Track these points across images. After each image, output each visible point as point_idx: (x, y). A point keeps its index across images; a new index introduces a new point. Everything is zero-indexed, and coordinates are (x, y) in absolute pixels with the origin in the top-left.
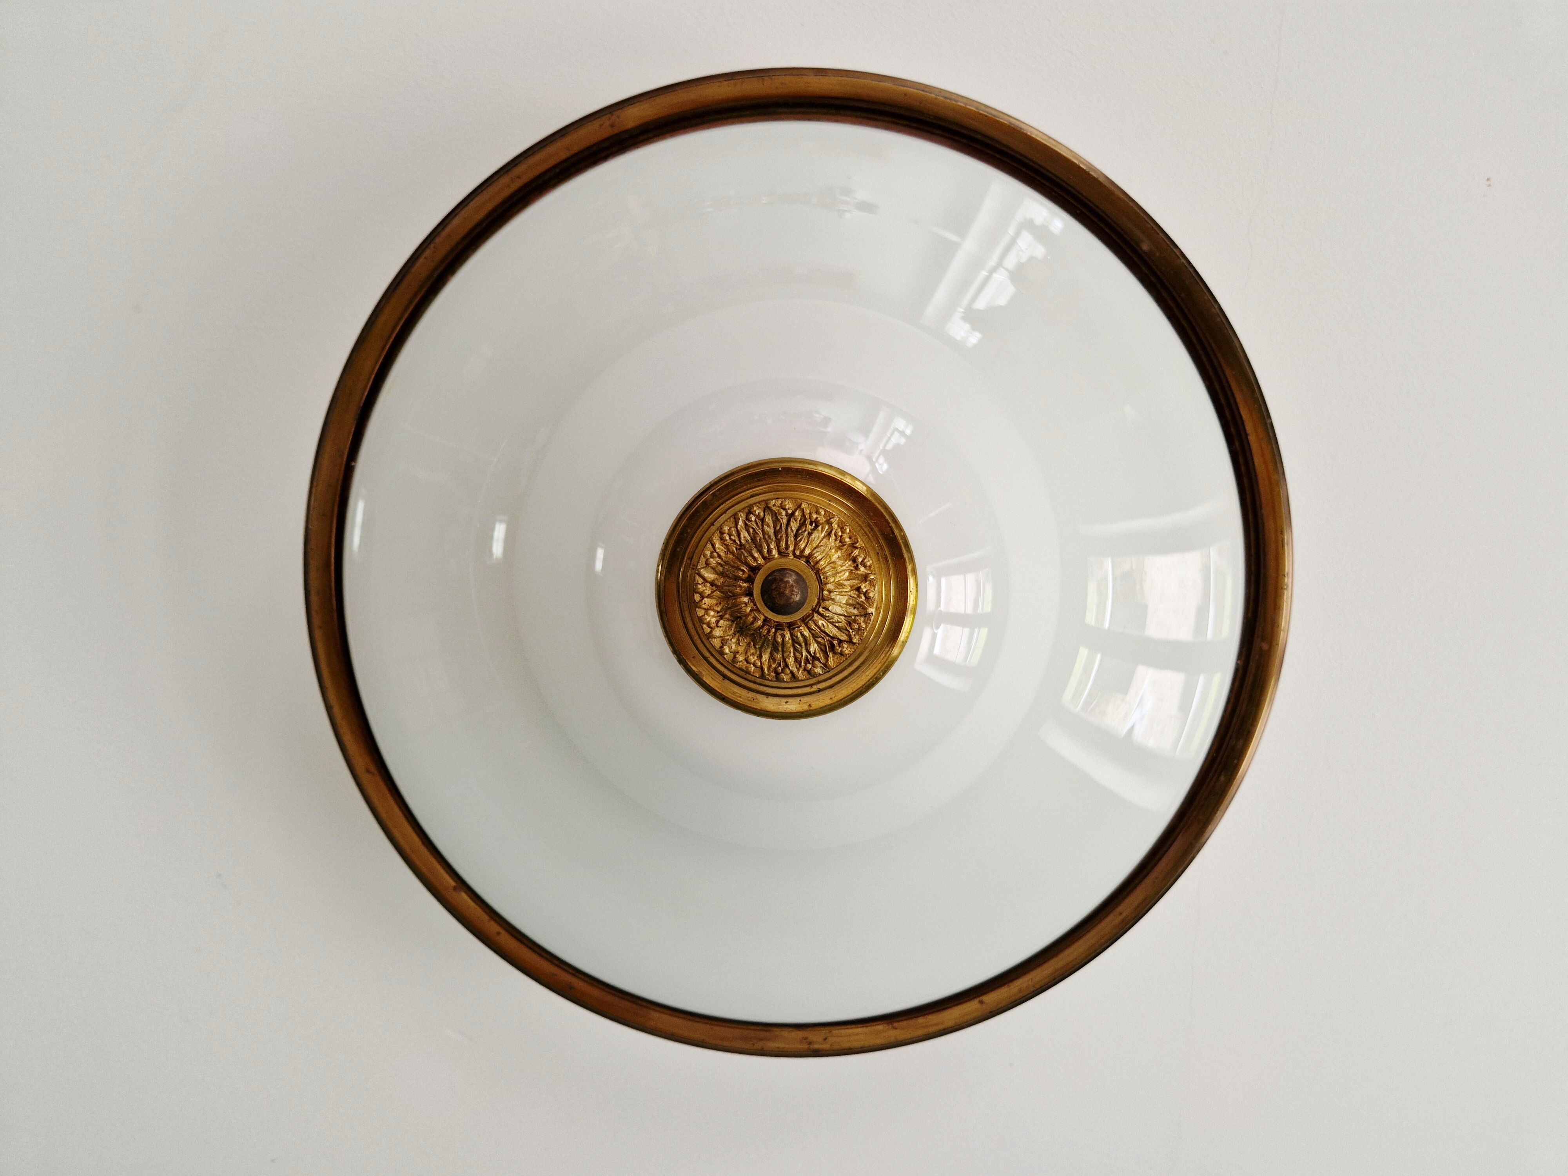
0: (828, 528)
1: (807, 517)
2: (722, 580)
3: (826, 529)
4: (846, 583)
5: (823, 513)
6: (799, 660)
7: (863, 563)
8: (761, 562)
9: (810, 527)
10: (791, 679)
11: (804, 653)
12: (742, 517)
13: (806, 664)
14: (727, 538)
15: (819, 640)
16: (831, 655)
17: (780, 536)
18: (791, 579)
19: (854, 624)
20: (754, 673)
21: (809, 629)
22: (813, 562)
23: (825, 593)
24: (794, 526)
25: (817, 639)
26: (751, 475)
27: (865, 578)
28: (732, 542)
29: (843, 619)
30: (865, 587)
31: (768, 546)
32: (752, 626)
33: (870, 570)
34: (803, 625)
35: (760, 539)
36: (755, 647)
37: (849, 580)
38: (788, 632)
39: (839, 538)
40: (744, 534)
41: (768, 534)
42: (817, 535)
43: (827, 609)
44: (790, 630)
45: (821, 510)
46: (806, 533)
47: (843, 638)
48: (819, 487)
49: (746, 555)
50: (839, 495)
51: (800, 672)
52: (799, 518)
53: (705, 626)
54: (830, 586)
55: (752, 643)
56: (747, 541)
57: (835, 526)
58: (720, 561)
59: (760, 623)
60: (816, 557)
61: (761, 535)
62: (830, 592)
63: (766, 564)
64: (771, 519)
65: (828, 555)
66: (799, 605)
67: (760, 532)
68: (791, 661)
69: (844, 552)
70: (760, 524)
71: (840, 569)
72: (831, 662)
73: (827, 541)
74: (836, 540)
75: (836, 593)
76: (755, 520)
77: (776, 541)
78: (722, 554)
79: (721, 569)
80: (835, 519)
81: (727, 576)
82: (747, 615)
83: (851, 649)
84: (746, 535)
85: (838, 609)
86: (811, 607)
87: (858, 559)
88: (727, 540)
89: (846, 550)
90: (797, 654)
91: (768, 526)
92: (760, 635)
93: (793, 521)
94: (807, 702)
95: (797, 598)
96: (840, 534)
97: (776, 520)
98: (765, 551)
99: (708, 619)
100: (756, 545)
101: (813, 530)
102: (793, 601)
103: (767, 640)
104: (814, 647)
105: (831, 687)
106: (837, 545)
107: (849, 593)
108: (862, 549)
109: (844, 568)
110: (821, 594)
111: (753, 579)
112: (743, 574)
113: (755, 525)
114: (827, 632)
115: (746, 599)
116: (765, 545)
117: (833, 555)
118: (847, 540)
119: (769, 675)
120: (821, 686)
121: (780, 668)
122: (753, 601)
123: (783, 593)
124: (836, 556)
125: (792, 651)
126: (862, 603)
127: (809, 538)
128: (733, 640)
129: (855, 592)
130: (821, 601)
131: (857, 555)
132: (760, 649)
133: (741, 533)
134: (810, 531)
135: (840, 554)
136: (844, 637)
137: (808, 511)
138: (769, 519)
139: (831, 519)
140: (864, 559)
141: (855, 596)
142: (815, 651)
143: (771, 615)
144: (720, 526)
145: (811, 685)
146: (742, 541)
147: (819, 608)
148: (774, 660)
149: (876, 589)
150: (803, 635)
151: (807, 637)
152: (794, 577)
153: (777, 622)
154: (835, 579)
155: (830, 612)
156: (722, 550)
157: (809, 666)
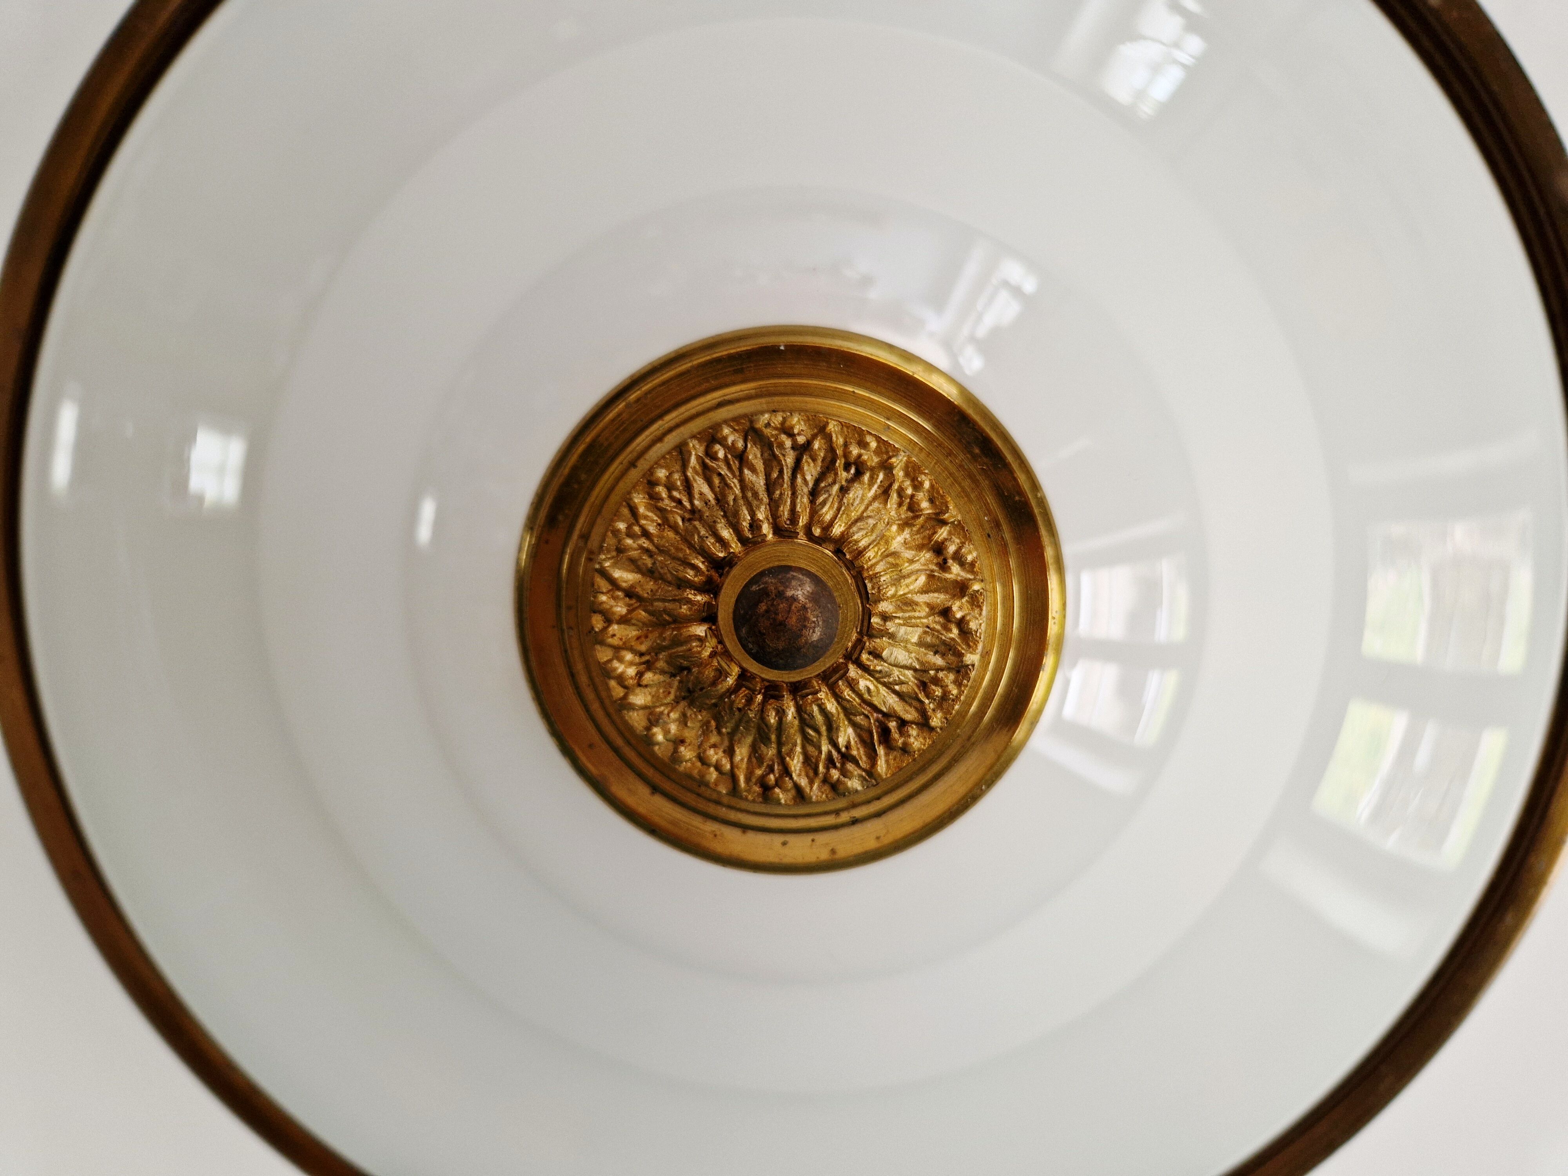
0: (884, 478)
1: (839, 452)
2: (651, 585)
3: (879, 481)
4: (921, 599)
5: (874, 445)
6: (814, 760)
7: (958, 557)
8: (737, 551)
9: (844, 474)
10: (794, 799)
11: (825, 747)
12: (696, 449)
13: (827, 768)
14: (664, 495)
15: (859, 719)
16: (881, 751)
17: (778, 492)
18: (801, 591)
19: (933, 687)
20: (716, 785)
21: (838, 697)
22: (850, 553)
23: (875, 620)
24: (811, 471)
25: (852, 717)
26: (719, 360)
27: (961, 589)
28: (673, 504)
29: (910, 676)
30: (961, 608)
31: (753, 514)
32: (714, 689)
33: (972, 572)
34: (824, 689)
35: (734, 500)
36: (719, 733)
37: (926, 592)
38: (792, 704)
39: (908, 500)
40: (701, 486)
41: (752, 489)
42: (860, 493)
43: (876, 655)
44: (795, 699)
45: (869, 439)
46: (836, 488)
47: (908, 717)
48: (867, 388)
49: (703, 532)
50: (909, 407)
51: (815, 787)
52: (822, 455)
53: (613, 683)
54: (884, 606)
55: (713, 723)
56: (706, 503)
57: (899, 473)
58: (646, 544)
59: (730, 681)
60: (857, 542)
61: (737, 491)
62: (885, 617)
63: (747, 554)
64: (759, 456)
65: (884, 539)
66: (819, 650)
67: (735, 483)
68: (796, 764)
69: (918, 532)
70: (735, 464)
71: (907, 568)
72: (882, 766)
73: (881, 506)
74: (900, 505)
75: (897, 621)
76: (726, 456)
77: (769, 504)
78: (652, 529)
79: (649, 562)
80: (900, 458)
81: (662, 578)
82: (702, 664)
83: (925, 738)
84: (706, 489)
85: (900, 655)
86: (843, 651)
87: (946, 548)
88: (662, 499)
89: (922, 527)
90: (811, 749)
91: (753, 470)
92: (731, 708)
93: (807, 461)
94: (827, 844)
95: (816, 635)
96: (909, 491)
97: (772, 460)
98: (746, 524)
99: (620, 668)
100: (725, 512)
101: (851, 481)
102: (806, 643)
103: (745, 719)
104: (846, 735)
105: (878, 814)
106: (903, 516)
107: (925, 621)
108: (959, 528)
109: (916, 566)
110: (866, 624)
111: (717, 586)
112: (696, 576)
113: (725, 468)
114: (876, 703)
115: (700, 630)
116: (746, 512)
117: (893, 538)
118: (925, 505)
119: (749, 791)
120: (858, 813)
121: (772, 777)
122: (716, 633)
123: (782, 624)
124: (899, 540)
125: (799, 741)
126: (952, 643)
127: (842, 500)
128: (672, 715)
129: (937, 619)
130: (866, 638)
131: (946, 540)
132: (731, 735)
133: (695, 485)
134: (844, 483)
135: (908, 536)
136: (910, 715)
137: (841, 441)
138: (754, 454)
139: (890, 458)
140: (960, 548)
141: (938, 627)
142: (849, 742)
143: (753, 667)
144: (649, 470)
145: (837, 812)
146: (696, 502)
147: (861, 652)
148: (760, 760)
149: (984, 613)
150: (823, 710)
151: (833, 715)
152: (808, 588)
153: (768, 681)
154: (896, 591)
155: (885, 662)
156: (653, 521)
157: (835, 774)
